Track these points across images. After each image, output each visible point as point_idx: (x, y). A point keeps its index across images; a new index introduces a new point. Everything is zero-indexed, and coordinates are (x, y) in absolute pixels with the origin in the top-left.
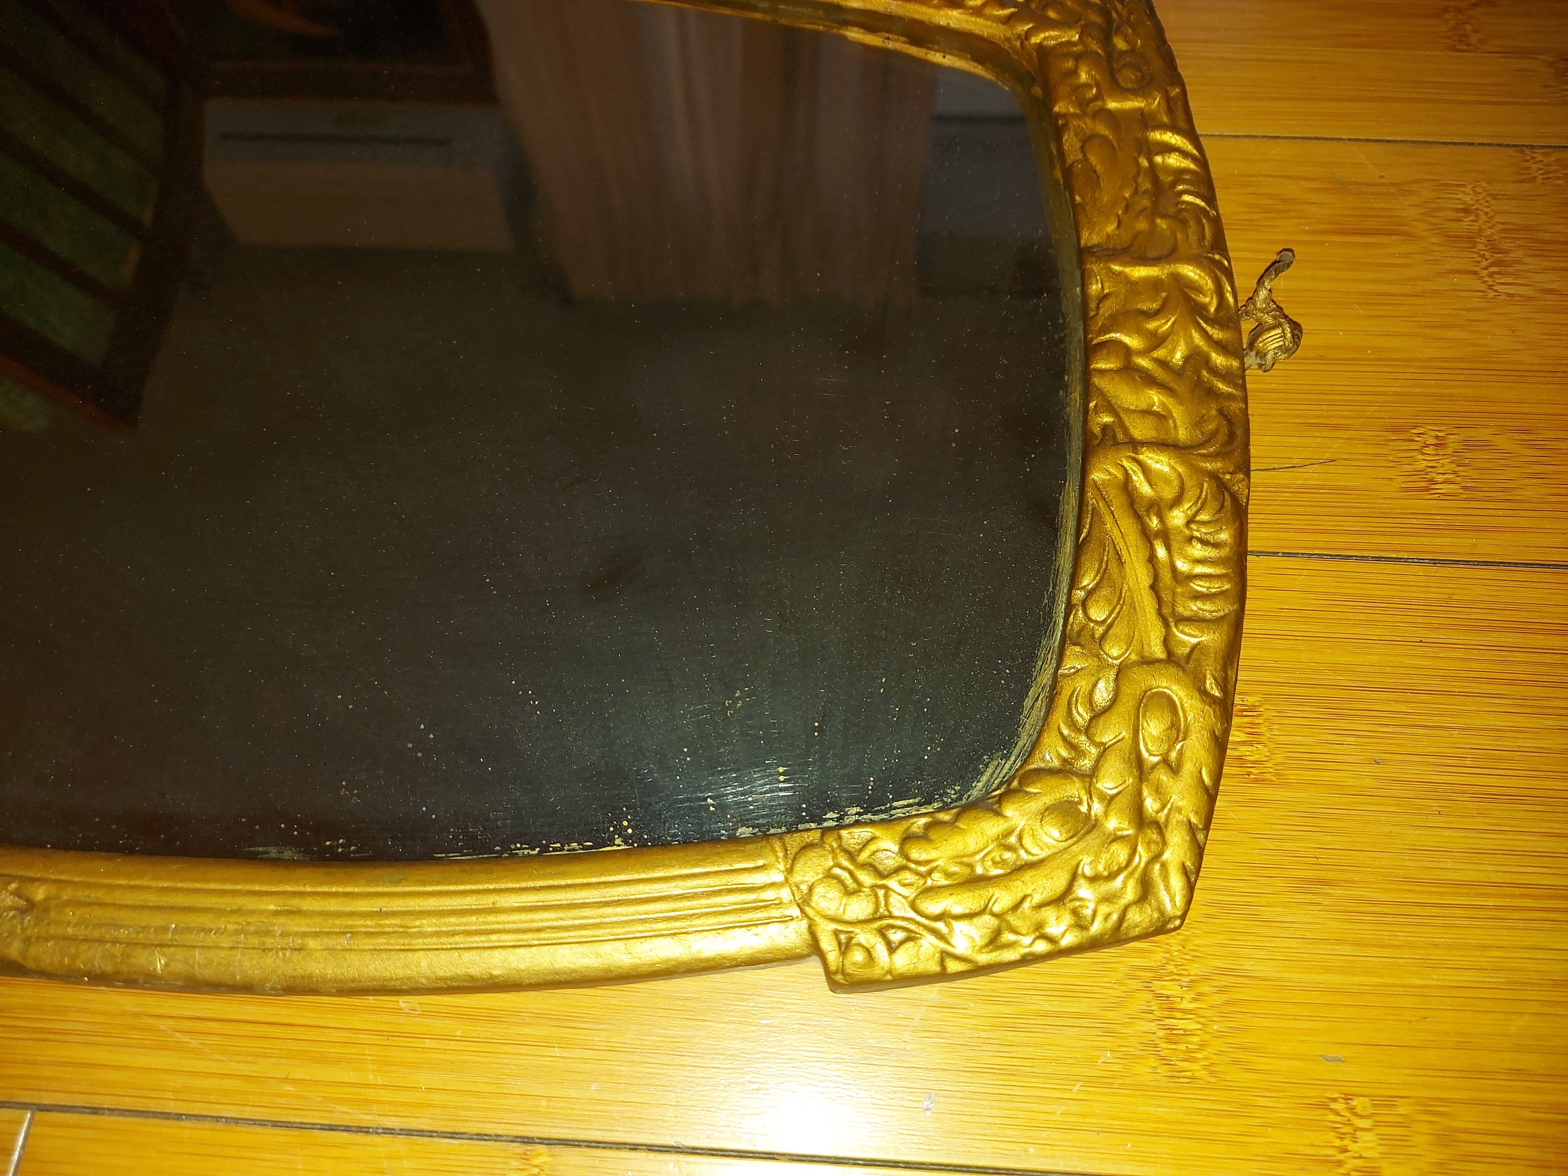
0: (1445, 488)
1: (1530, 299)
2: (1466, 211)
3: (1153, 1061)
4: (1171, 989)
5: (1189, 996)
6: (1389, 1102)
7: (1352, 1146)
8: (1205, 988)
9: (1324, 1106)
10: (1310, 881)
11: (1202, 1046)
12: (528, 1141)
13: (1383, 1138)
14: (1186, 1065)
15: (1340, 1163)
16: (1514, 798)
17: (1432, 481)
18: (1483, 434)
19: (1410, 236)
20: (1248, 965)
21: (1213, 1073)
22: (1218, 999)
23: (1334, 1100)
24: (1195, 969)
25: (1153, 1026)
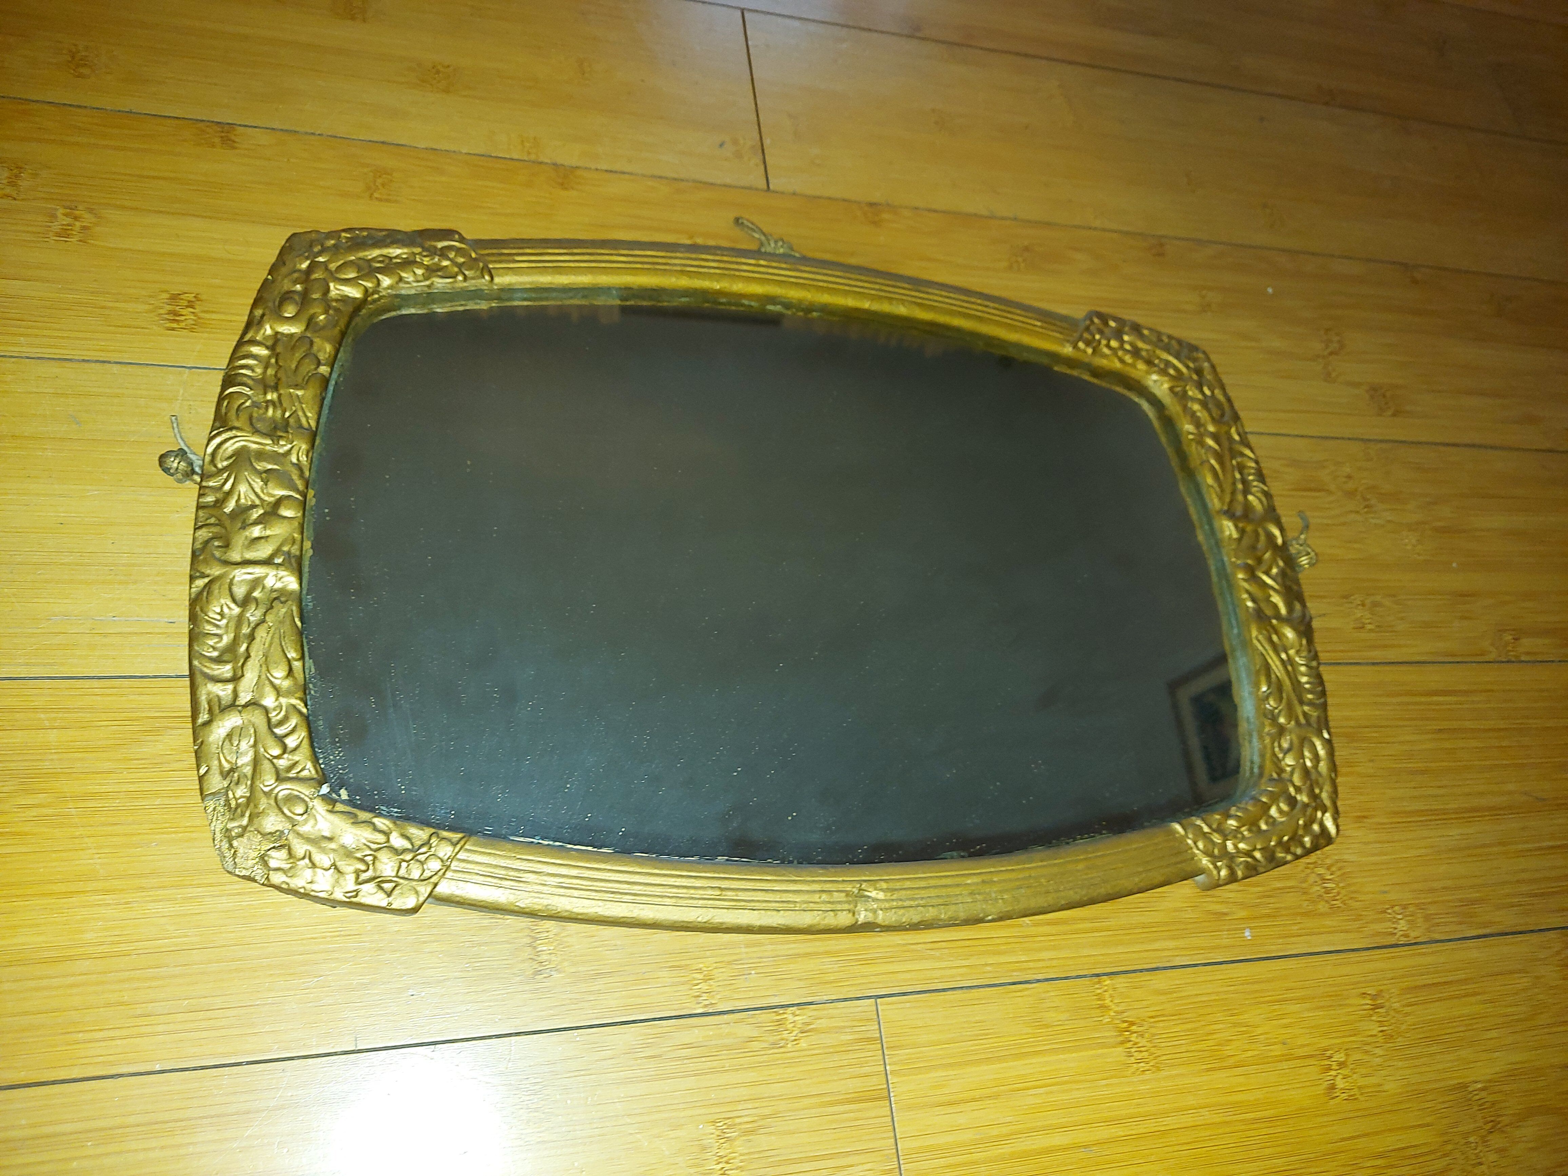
0: (1369, 627)
1: (1383, 526)
2: (1349, 477)
3: (1323, 903)
4: (1321, 871)
5: (1329, 873)
6: (1405, 907)
7: (1399, 926)
8: (1334, 869)
9: (1384, 912)
10: (1359, 817)
11: (1338, 893)
12: (1098, 975)
13: (1408, 921)
14: (1335, 902)
15: (1395, 934)
16: (1423, 772)
17: (1364, 624)
18: (1378, 598)
19: (1329, 492)
20: (1346, 857)
21: (1345, 904)
22: (1339, 873)
23: (1388, 909)
24: (1328, 861)
25: (1318, 888)
